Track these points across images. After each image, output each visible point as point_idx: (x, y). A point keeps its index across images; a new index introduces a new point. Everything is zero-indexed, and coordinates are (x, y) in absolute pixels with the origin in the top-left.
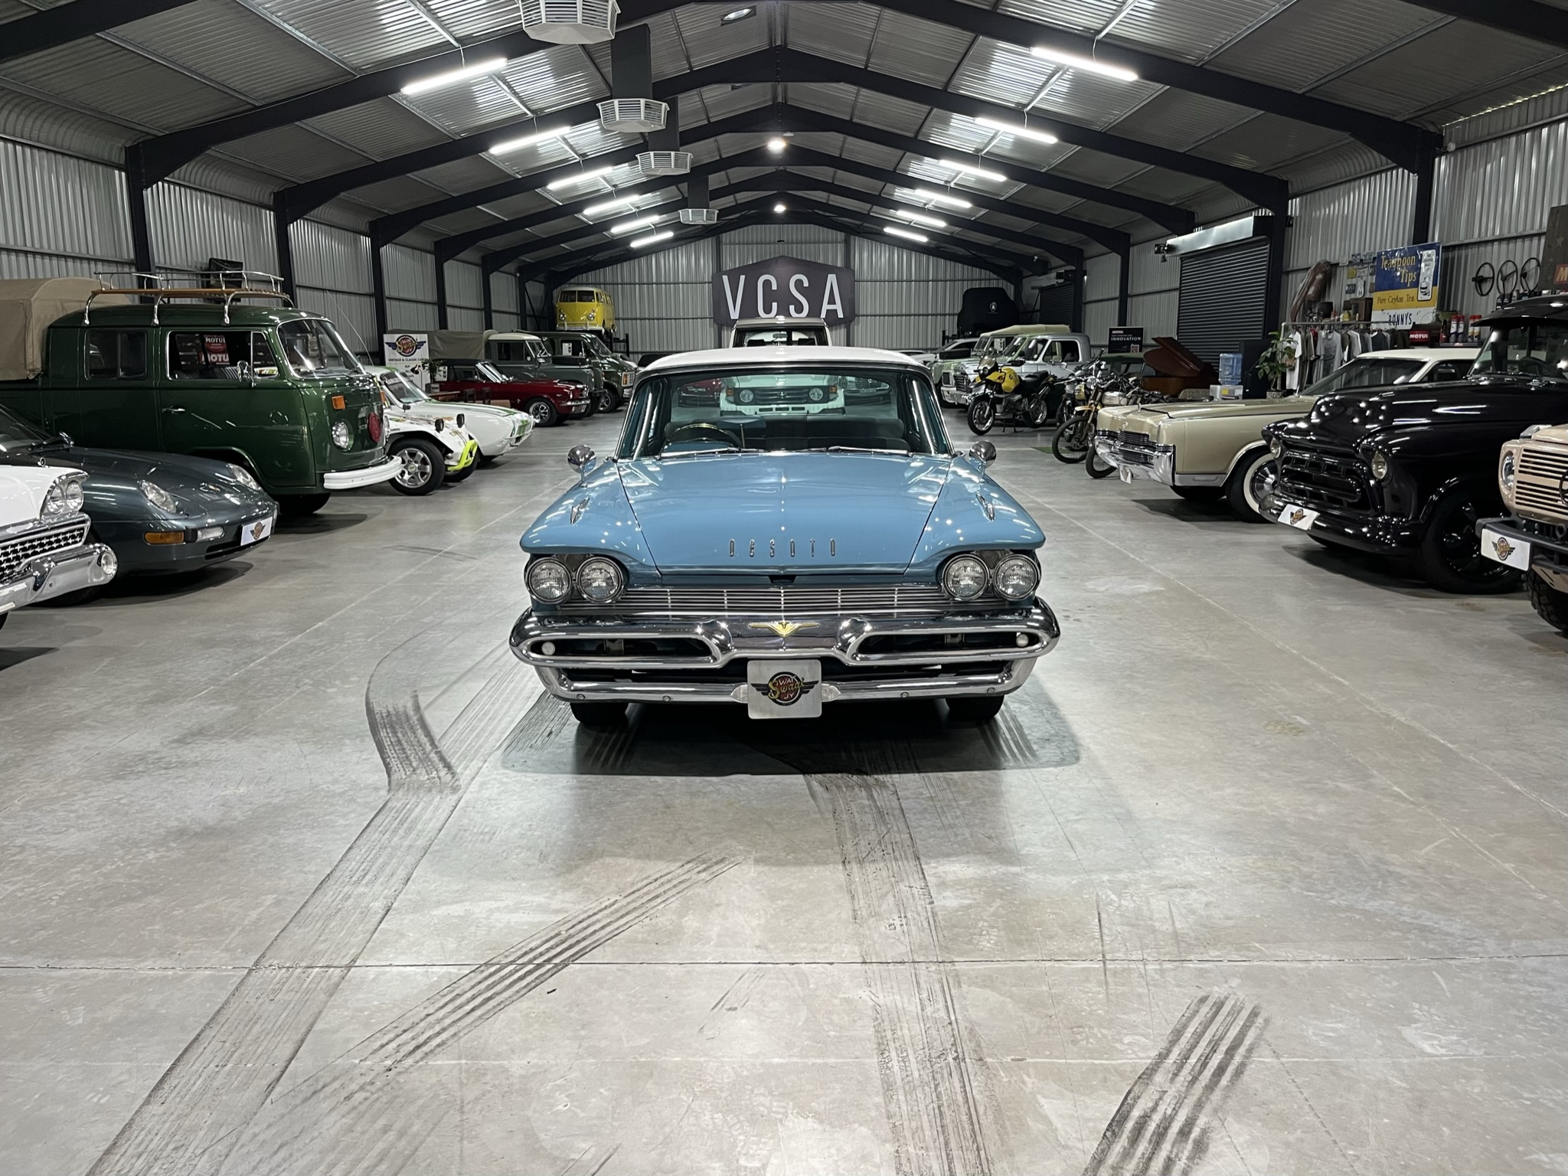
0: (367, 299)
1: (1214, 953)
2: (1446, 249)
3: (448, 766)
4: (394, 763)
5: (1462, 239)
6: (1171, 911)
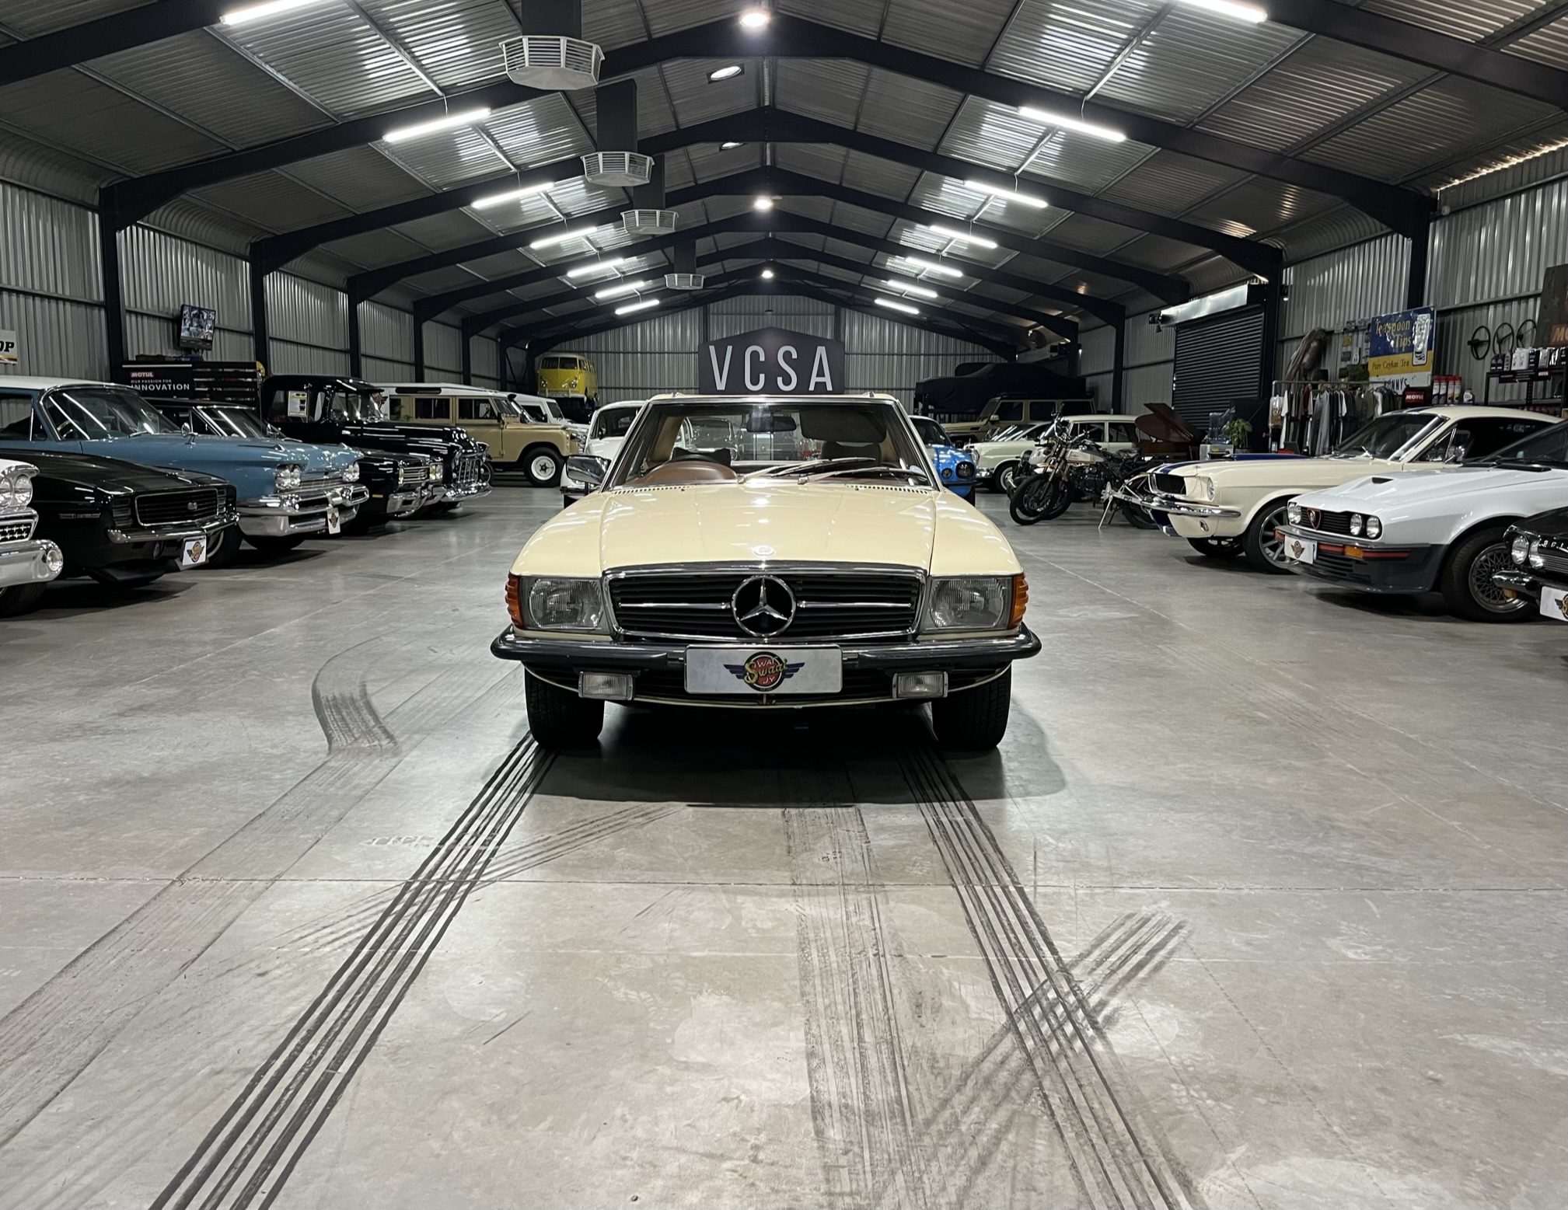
0: (342, 356)
1: (1145, 883)
2: (1441, 313)
3: (390, 737)
4: (336, 735)
5: (1457, 302)
6: (1108, 851)
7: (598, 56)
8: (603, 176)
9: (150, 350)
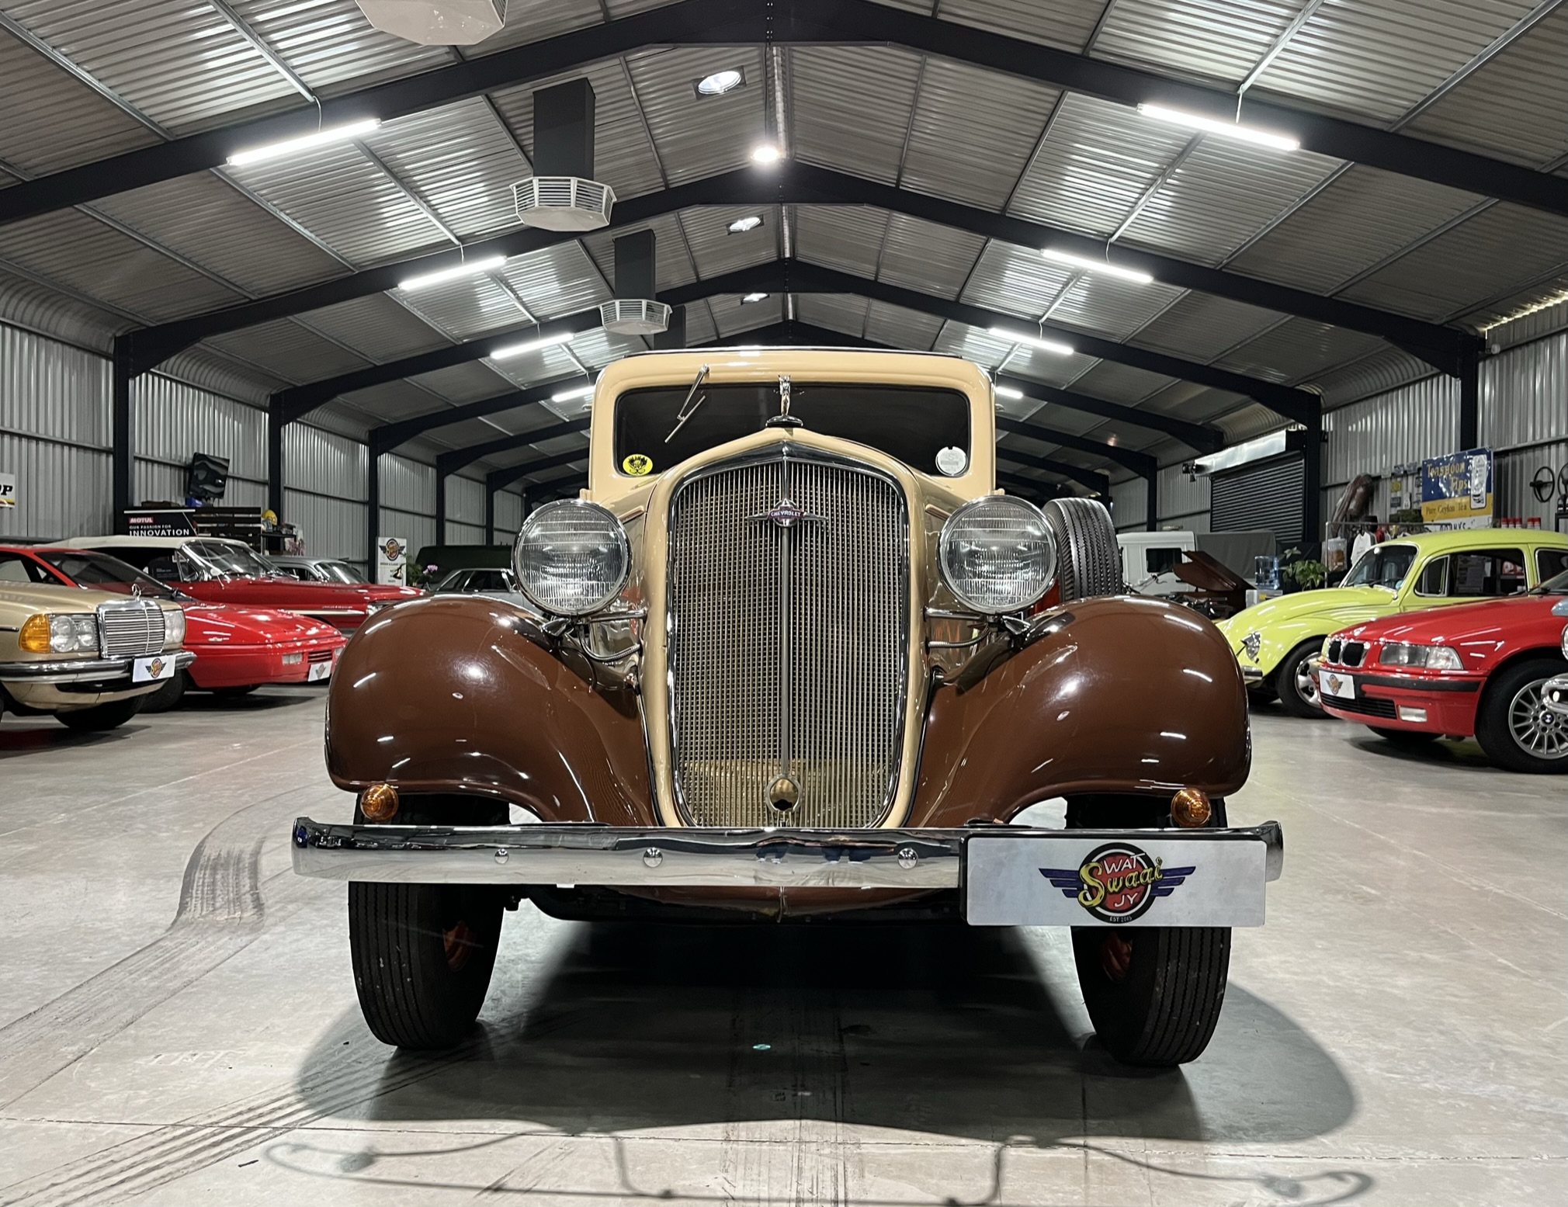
0: (360, 507)
2: (1499, 454)
3: (259, 905)
4: (194, 903)
5: (1515, 443)
7: (609, 198)
8: (621, 324)
9: (159, 498)
